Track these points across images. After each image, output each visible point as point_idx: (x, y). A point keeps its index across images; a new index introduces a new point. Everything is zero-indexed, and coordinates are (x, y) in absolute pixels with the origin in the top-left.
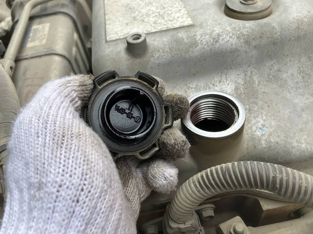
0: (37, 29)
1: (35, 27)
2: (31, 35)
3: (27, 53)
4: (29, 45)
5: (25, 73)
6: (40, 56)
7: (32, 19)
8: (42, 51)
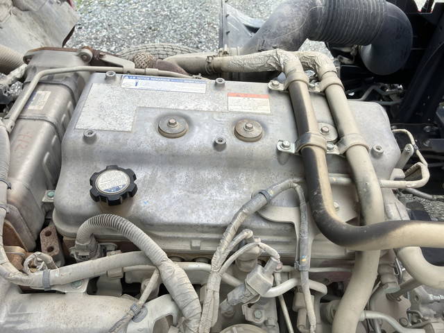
0: (40, 94)
1: (39, 92)
2: (34, 99)
3: (27, 114)
4: (30, 107)
5: (20, 130)
6: (35, 120)
7: (39, 83)
8: (38, 115)
